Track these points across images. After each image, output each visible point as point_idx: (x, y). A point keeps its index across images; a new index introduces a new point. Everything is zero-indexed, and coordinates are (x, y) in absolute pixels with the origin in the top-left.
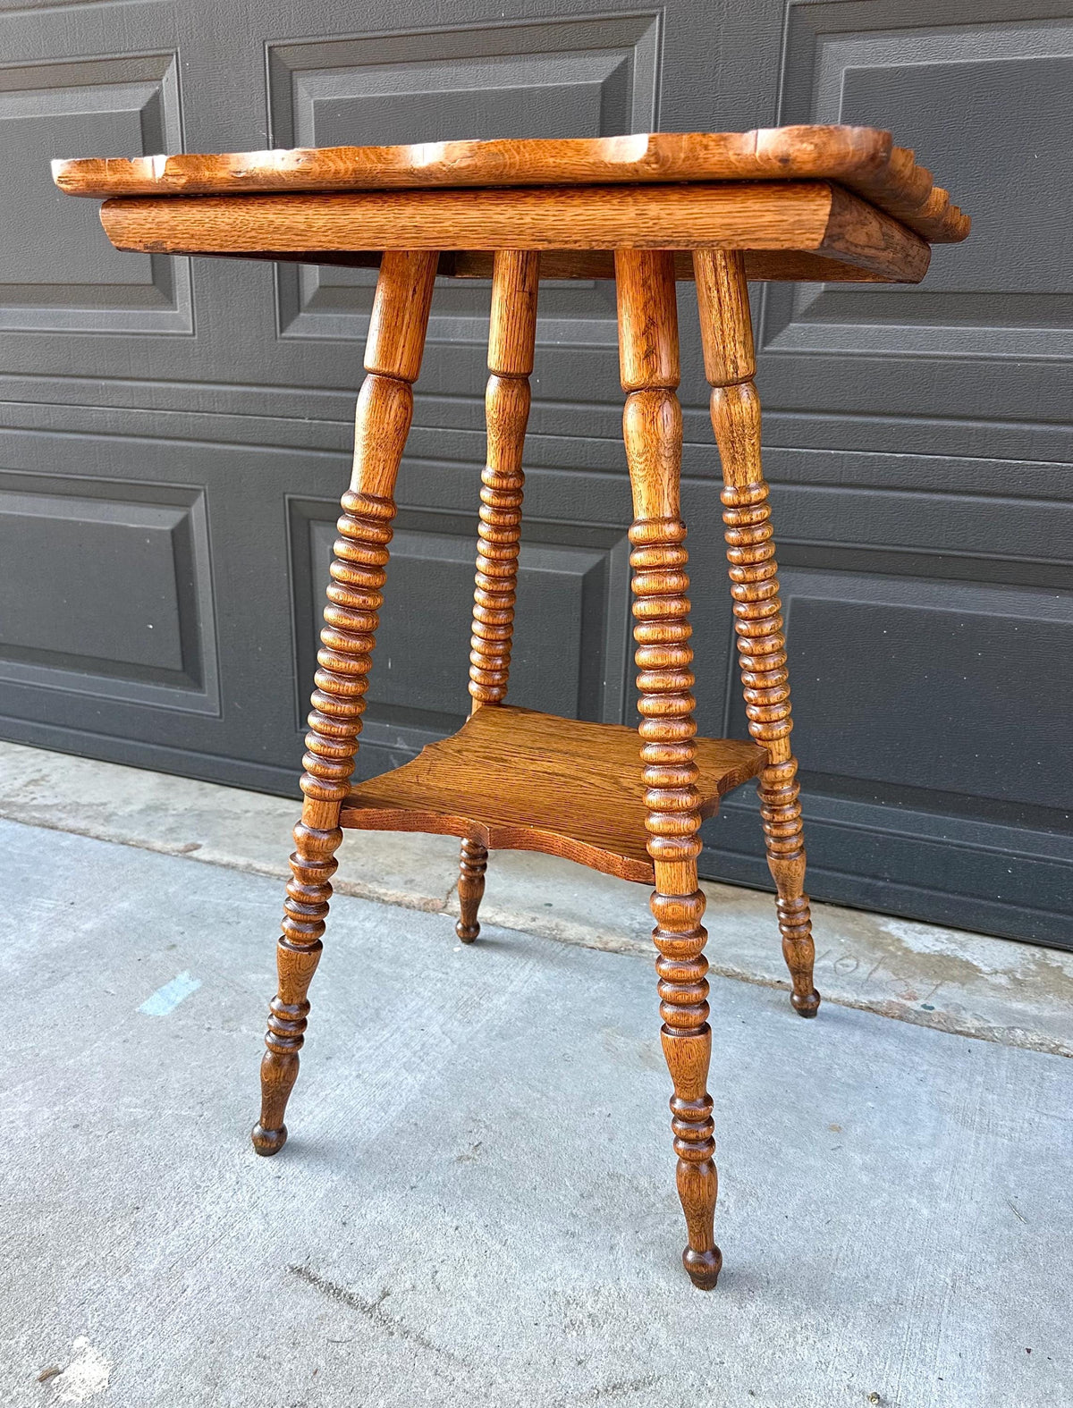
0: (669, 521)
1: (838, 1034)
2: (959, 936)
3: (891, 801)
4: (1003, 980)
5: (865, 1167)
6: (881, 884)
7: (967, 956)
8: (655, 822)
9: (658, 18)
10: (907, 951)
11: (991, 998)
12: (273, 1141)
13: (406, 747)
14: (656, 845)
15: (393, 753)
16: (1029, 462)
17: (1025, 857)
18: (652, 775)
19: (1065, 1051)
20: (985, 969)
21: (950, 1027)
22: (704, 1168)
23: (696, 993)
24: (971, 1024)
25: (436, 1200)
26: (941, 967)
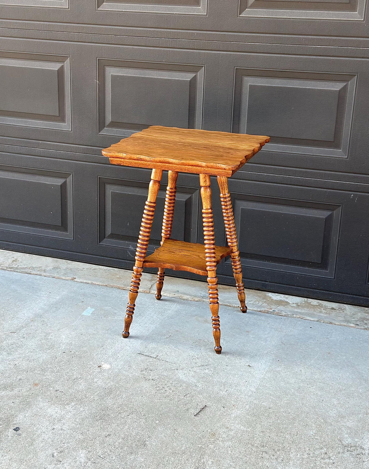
0: (209, 209)
1: (251, 316)
2: (286, 296)
3: (268, 261)
4: (295, 305)
5: (253, 337)
6: (267, 283)
7: (287, 300)
8: (208, 264)
9: (204, 67)
10: (272, 299)
11: (290, 309)
12: (126, 335)
13: (132, 248)
14: (208, 268)
15: (128, 250)
16: (296, 177)
17: (301, 274)
18: (207, 255)
19: (304, 318)
20: (291, 303)
21: (278, 314)
22: (218, 331)
23: (216, 296)
24: (284, 313)
25: (164, 344)
26: (280, 303)
